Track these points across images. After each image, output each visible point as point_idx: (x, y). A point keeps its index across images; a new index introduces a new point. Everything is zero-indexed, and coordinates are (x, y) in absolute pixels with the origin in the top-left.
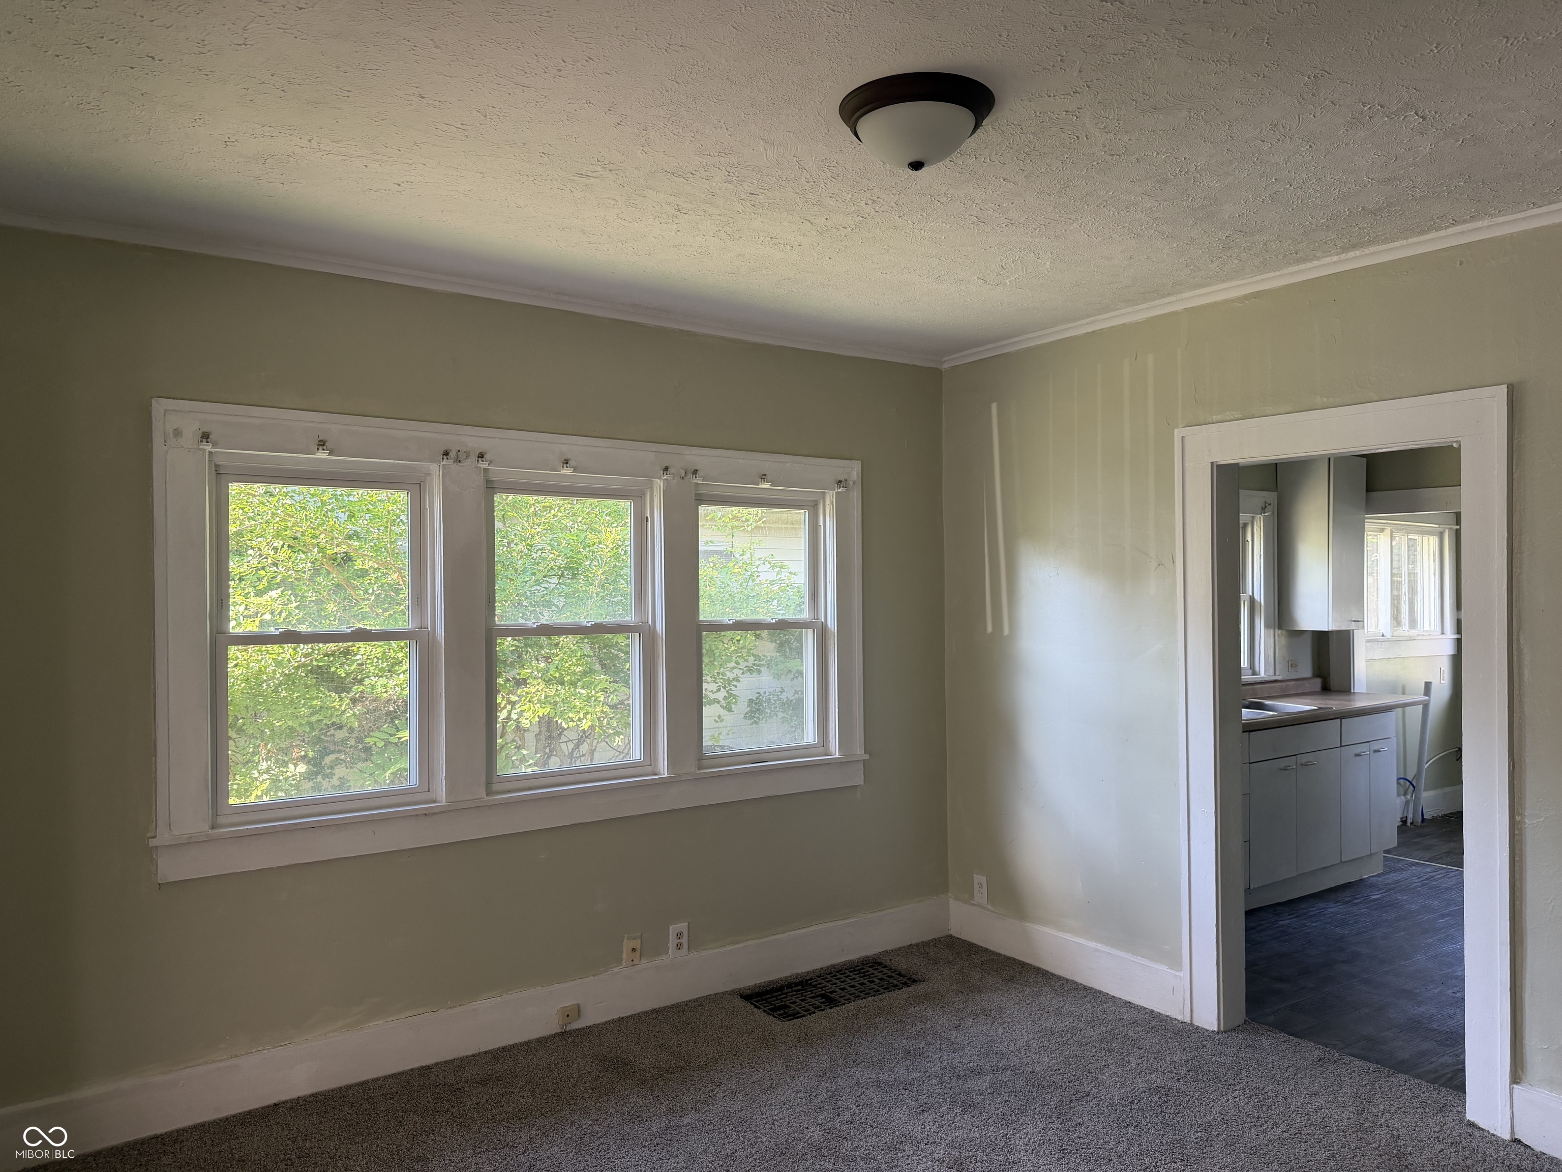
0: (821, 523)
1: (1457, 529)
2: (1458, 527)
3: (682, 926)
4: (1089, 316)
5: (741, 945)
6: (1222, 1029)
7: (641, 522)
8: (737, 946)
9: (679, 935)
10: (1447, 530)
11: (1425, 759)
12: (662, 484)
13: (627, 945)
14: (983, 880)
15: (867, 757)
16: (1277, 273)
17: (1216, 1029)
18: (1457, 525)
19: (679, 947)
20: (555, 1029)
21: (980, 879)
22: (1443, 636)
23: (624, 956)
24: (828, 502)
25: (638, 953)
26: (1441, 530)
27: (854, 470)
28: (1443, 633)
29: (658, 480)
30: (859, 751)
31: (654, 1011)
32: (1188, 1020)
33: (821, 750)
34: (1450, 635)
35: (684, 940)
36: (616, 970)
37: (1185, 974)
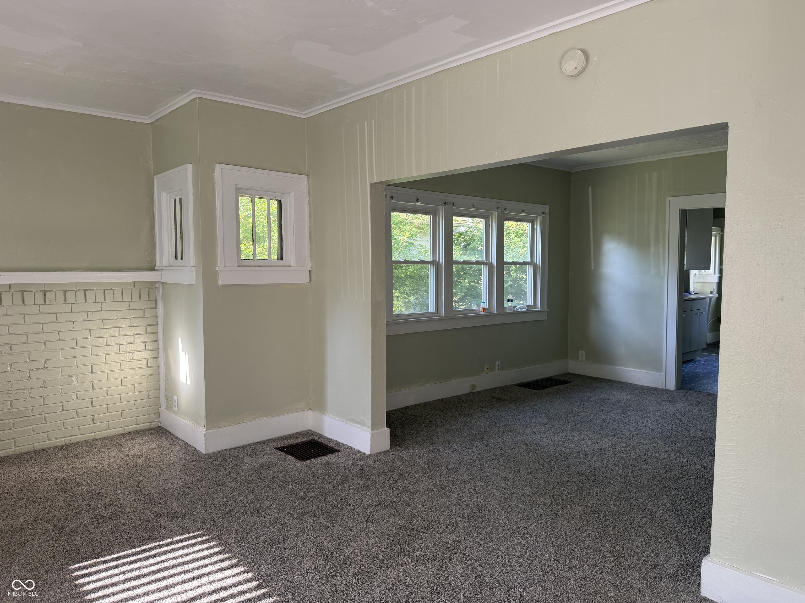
0: (536, 228)
1: (721, 234)
2: (722, 233)
3: (499, 362)
4: (636, 158)
5: (514, 370)
6: (676, 389)
7: (488, 227)
8: (512, 371)
9: (498, 365)
10: (718, 234)
11: (709, 320)
12: (496, 213)
13: (486, 367)
14: (584, 352)
15: (548, 310)
16: (706, 149)
17: (674, 389)
18: (721, 232)
19: (498, 369)
20: (469, 392)
21: (582, 352)
22: (715, 275)
23: (485, 370)
24: (538, 220)
25: (488, 370)
26: (716, 234)
27: (547, 208)
28: (715, 274)
29: (495, 212)
30: (546, 308)
31: (494, 388)
32: (664, 388)
33: (534, 307)
34: (717, 274)
35: (500, 367)
36: (483, 375)
37: (663, 374)
